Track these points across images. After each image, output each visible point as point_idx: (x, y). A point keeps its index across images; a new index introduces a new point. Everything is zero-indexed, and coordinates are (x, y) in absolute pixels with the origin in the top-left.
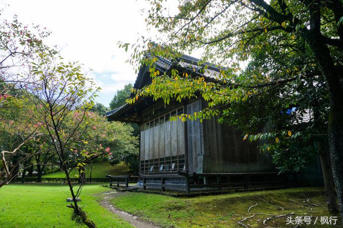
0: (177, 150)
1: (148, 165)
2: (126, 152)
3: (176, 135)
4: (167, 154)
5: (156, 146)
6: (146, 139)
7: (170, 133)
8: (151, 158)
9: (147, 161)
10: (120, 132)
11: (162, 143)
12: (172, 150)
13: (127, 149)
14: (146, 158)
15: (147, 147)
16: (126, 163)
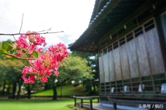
0: (148, 69)
1: (108, 87)
2: (84, 77)
3: (145, 52)
4: (134, 74)
5: (117, 67)
6: (104, 63)
7: (136, 52)
8: (112, 80)
9: (107, 83)
10: (79, 64)
11: (125, 64)
12: (141, 69)
13: (84, 75)
14: (107, 80)
15: (106, 70)
16: (83, 85)
